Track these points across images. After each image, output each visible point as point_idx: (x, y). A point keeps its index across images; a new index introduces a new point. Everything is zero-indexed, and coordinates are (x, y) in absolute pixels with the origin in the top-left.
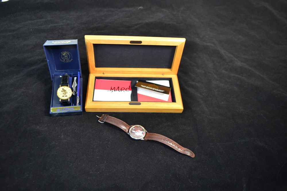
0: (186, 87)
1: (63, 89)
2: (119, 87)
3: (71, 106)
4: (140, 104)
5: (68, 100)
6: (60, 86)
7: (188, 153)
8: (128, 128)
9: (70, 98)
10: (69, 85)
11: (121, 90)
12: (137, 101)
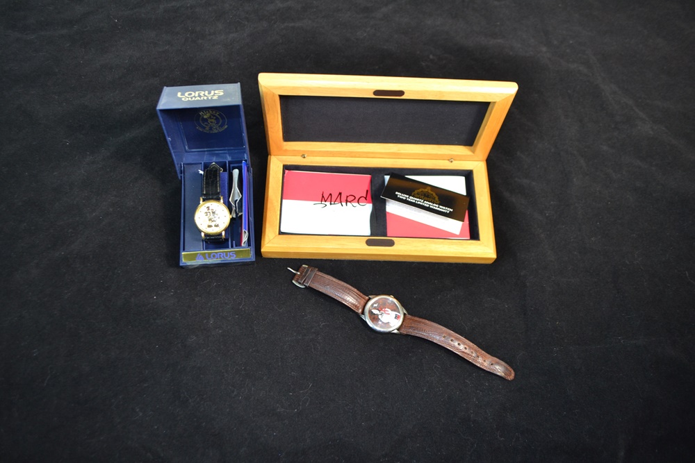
0: (507, 194)
1: (208, 208)
2: (340, 194)
3: (228, 247)
4: (391, 243)
5: (220, 234)
6: (201, 200)
7: (499, 369)
8: (363, 302)
9: (226, 230)
10: (222, 198)
11: (347, 201)
12: (386, 236)
